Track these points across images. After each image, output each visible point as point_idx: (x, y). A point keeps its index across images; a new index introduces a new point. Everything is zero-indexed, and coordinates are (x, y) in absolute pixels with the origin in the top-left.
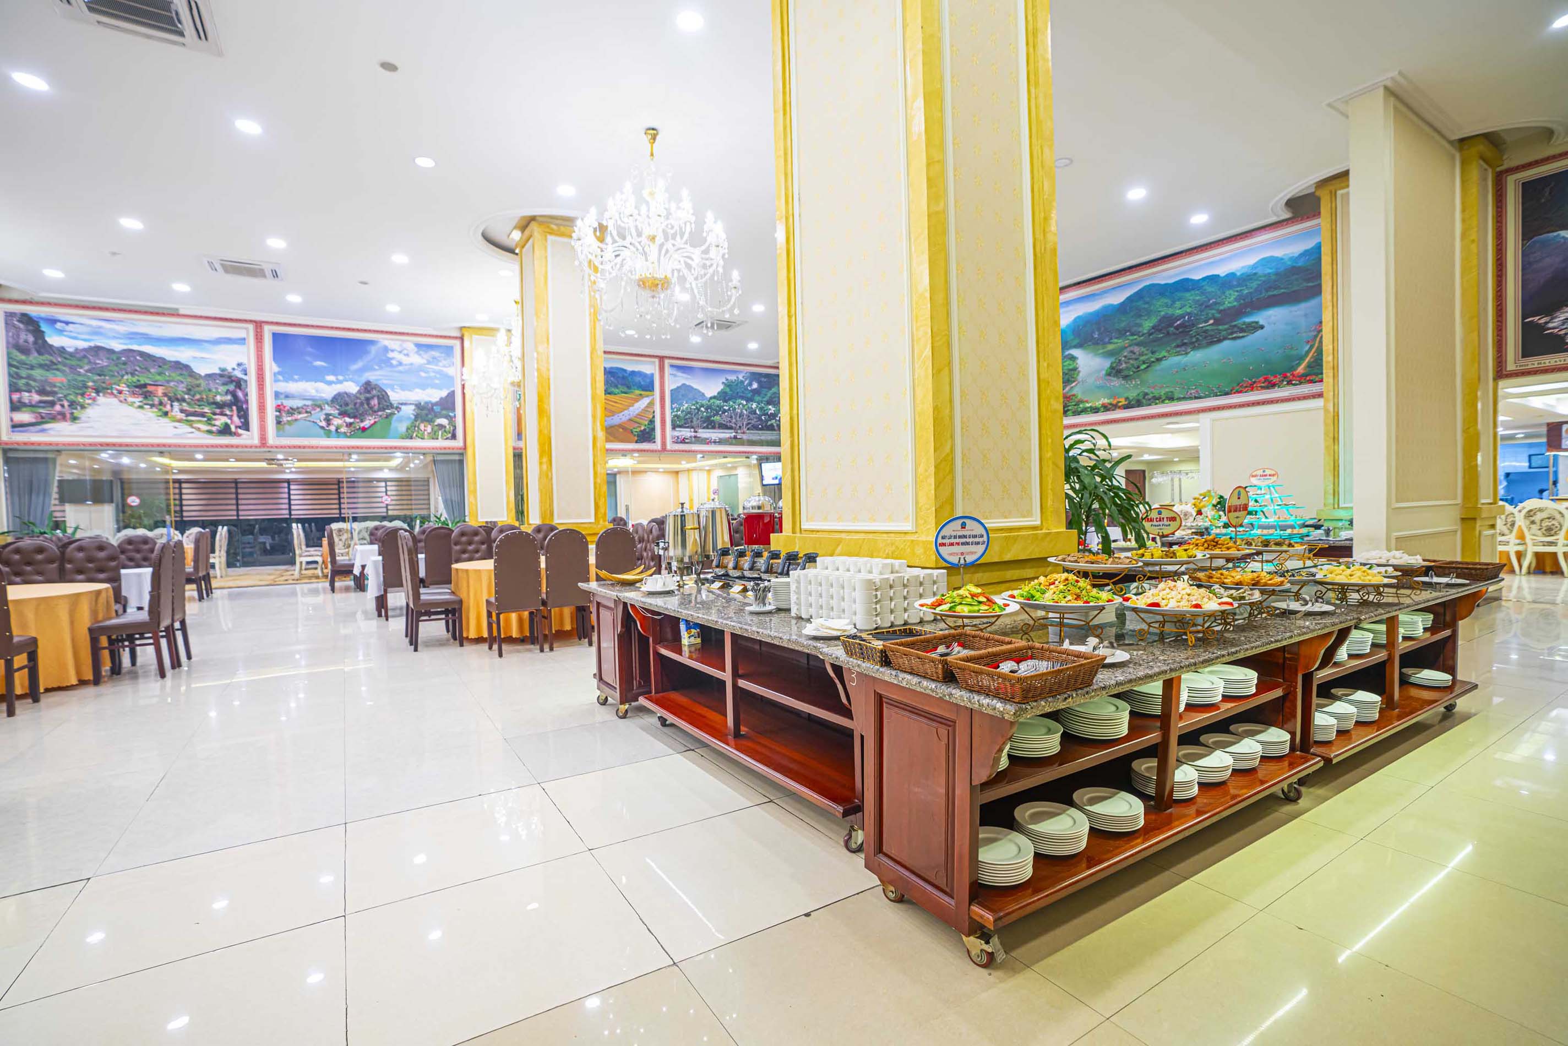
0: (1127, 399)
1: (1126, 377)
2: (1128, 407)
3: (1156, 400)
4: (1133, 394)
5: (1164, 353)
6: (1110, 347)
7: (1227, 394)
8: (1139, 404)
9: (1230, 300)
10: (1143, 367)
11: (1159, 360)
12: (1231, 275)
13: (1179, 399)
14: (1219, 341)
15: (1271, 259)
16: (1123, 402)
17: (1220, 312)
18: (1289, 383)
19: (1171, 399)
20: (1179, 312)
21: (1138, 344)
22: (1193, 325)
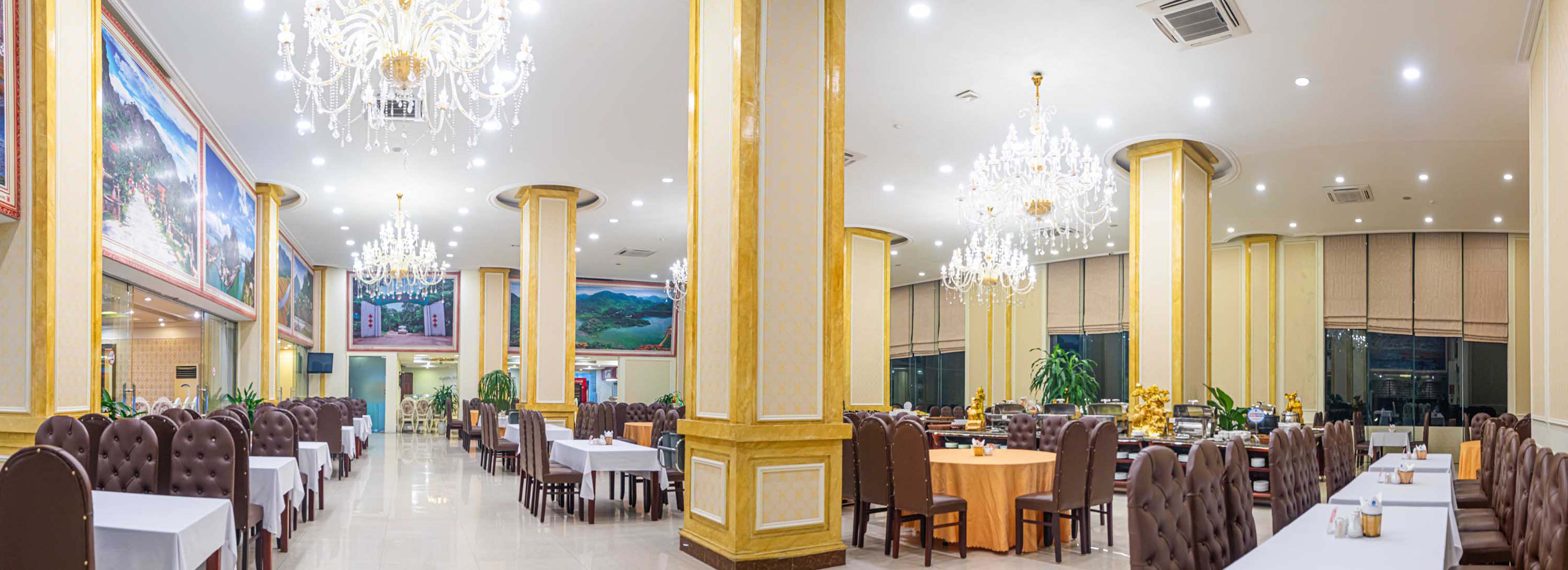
0: (588, 344)
1: (589, 333)
2: (587, 348)
3: (603, 347)
4: (591, 342)
5: (609, 325)
6: (583, 316)
7: (633, 349)
8: (594, 347)
9: (639, 309)
10: (598, 329)
11: (606, 328)
12: (641, 298)
13: (613, 348)
14: (634, 325)
15: (656, 297)
16: (586, 345)
17: (635, 313)
18: (657, 349)
19: (610, 347)
20: (618, 308)
21: (598, 318)
22: (624, 316)
